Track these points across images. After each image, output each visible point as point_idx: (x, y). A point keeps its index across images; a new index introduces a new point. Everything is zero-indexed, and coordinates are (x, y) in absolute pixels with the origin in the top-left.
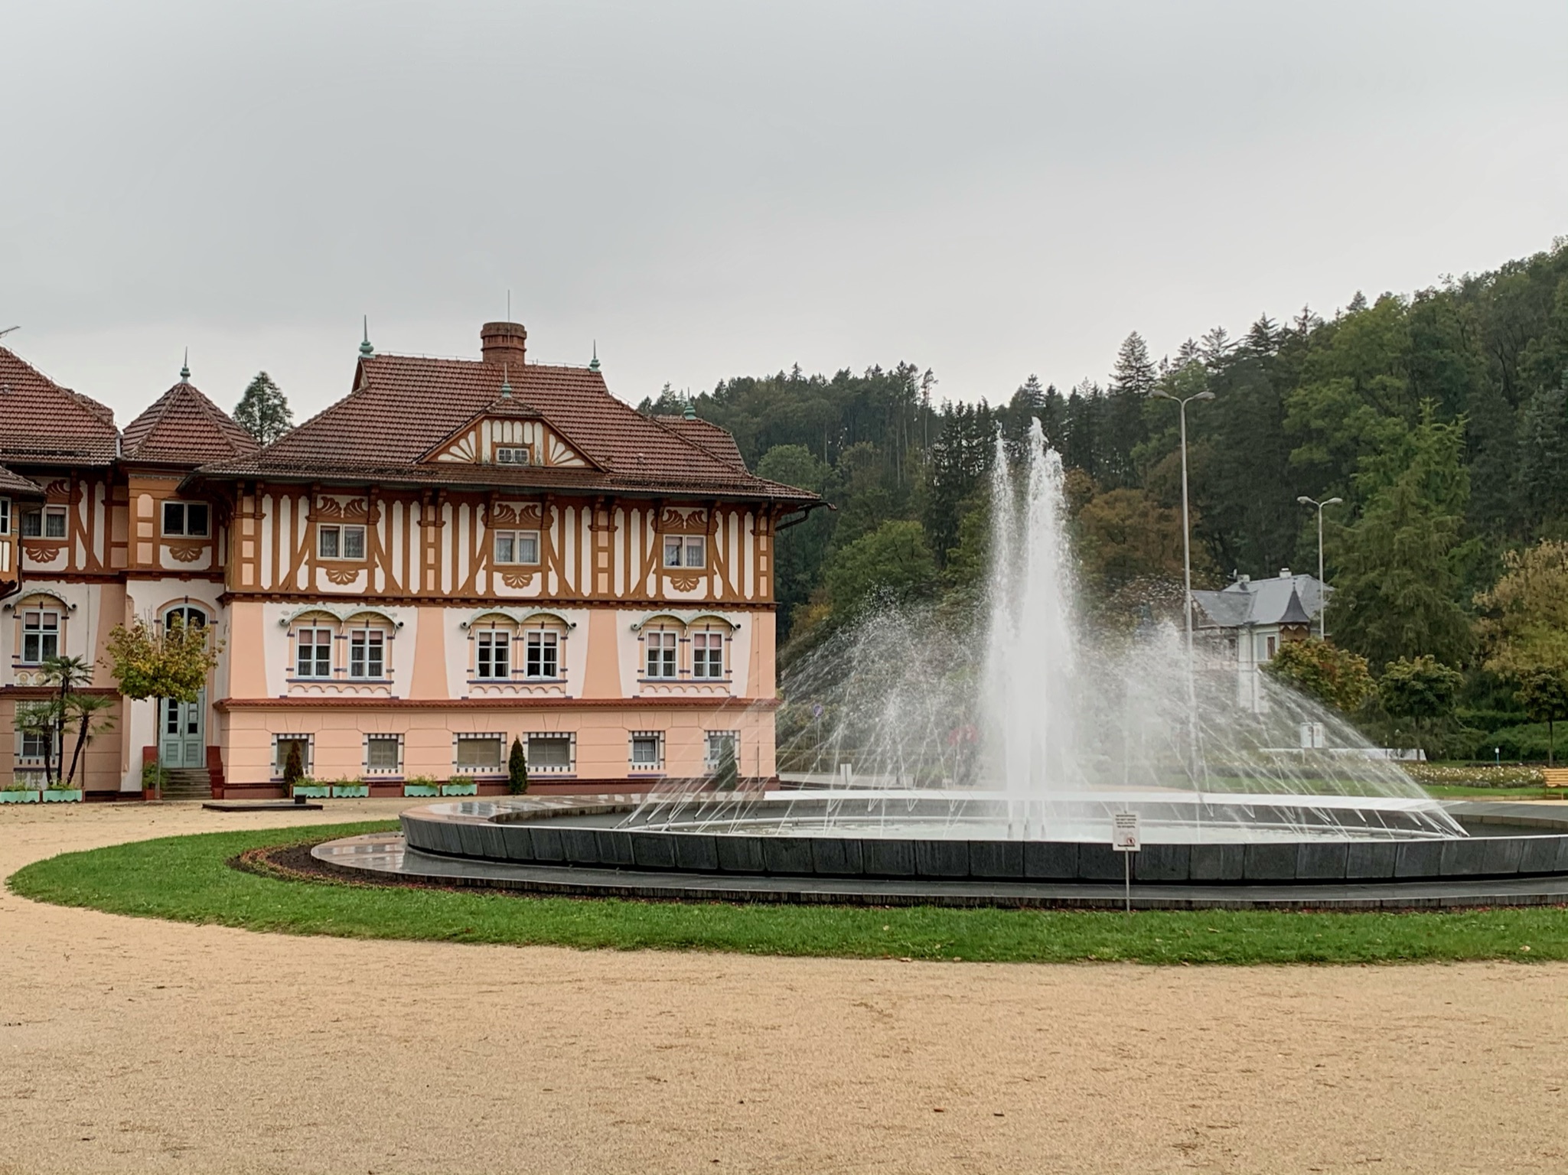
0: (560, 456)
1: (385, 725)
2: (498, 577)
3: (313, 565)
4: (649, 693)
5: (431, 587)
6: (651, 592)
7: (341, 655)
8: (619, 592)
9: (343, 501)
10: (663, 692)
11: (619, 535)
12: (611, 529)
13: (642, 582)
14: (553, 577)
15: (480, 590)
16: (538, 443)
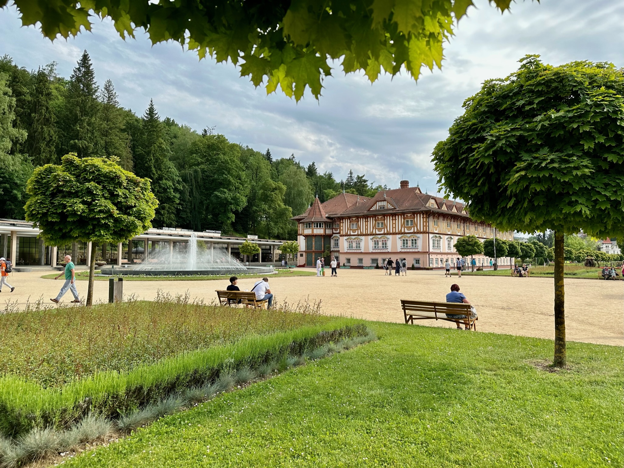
0: (390, 207)
1: (361, 256)
3: (350, 230)
4: (403, 251)
6: (403, 231)
7: (354, 245)
8: (397, 231)
9: (354, 219)
10: (406, 250)
11: (397, 221)
12: (396, 219)
13: (401, 229)
14: (386, 229)
15: (374, 233)
16: (386, 205)
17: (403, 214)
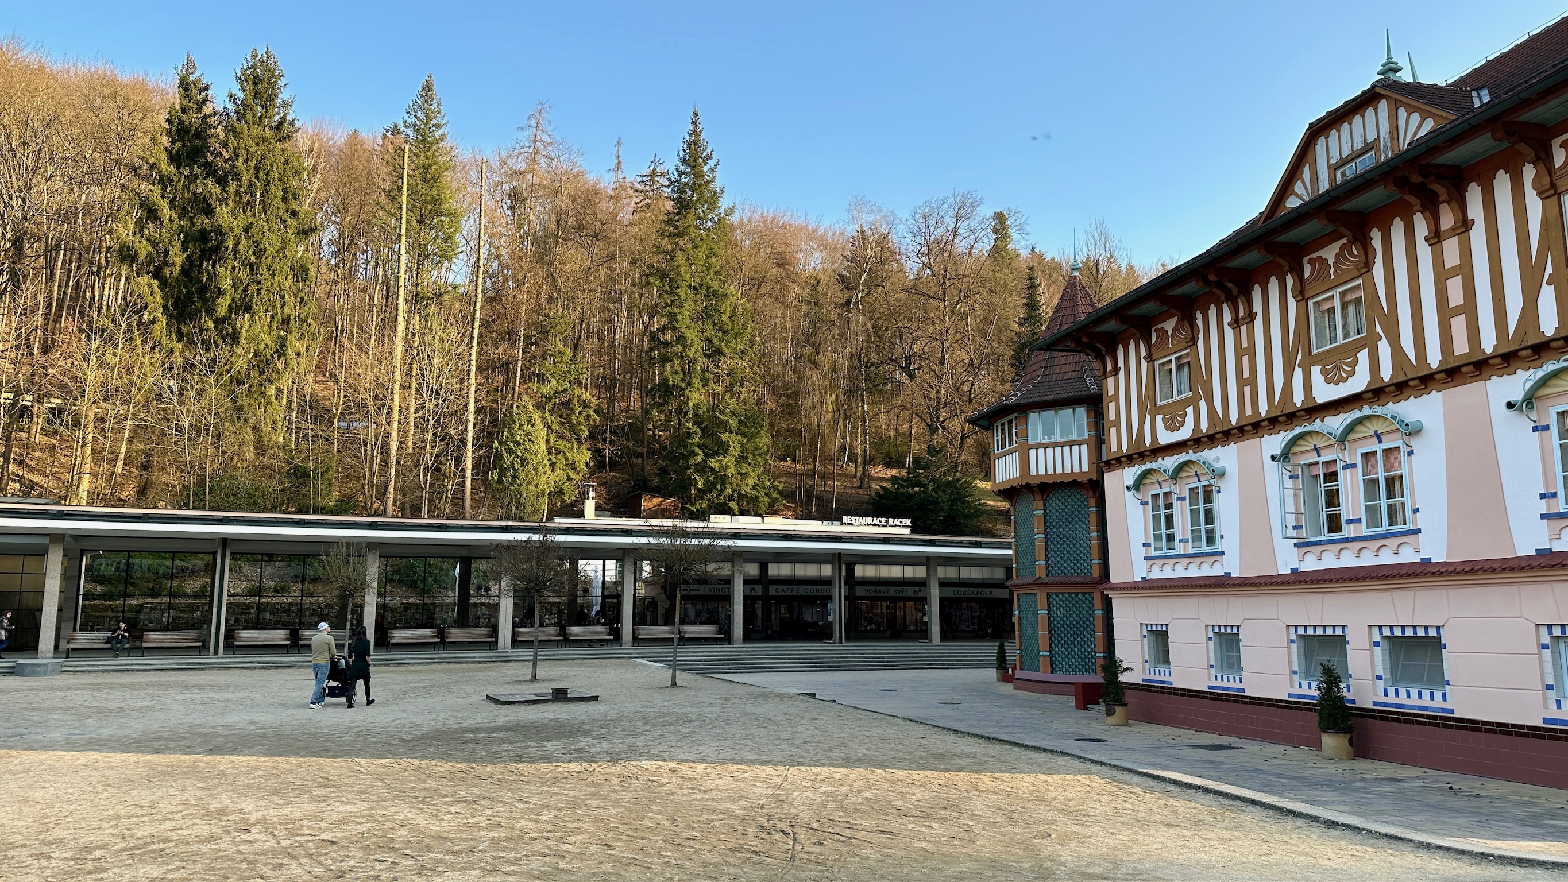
1: (1226, 612)
2: (1316, 372)
3: (1155, 411)
5: (1249, 412)
6: (1549, 325)
7: (1182, 517)
8: (1489, 341)
11: (1478, 235)
12: (1465, 225)
13: (1530, 309)
14: (1384, 348)
15: (1299, 399)
16: (1385, 131)
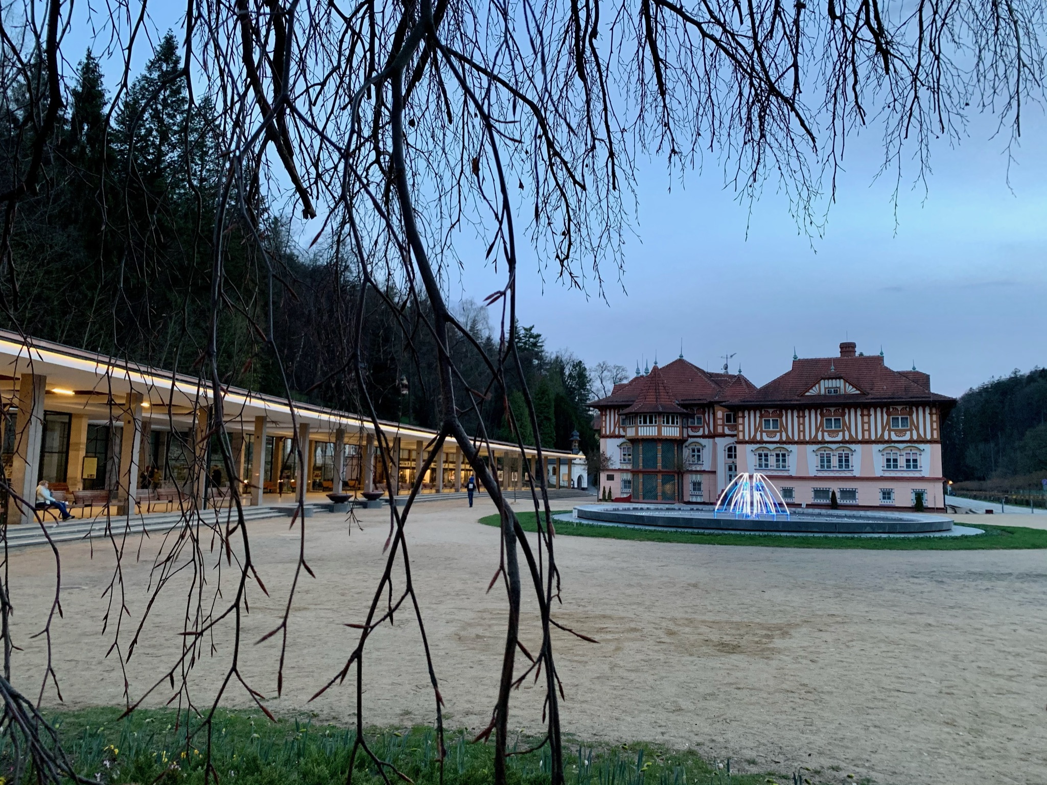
0: (851, 390)
1: (788, 484)
2: (826, 434)
3: (762, 432)
4: (887, 474)
5: (802, 438)
6: (886, 438)
7: (772, 460)
8: (873, 438)
9: (771, 411)
10: (893, 474)
11: (872, 418)
12: (869, 415)
13: (882, 435)
14: (847, 433)
15: (820, 438)
16: (842, 386)
17: (885, 405)
